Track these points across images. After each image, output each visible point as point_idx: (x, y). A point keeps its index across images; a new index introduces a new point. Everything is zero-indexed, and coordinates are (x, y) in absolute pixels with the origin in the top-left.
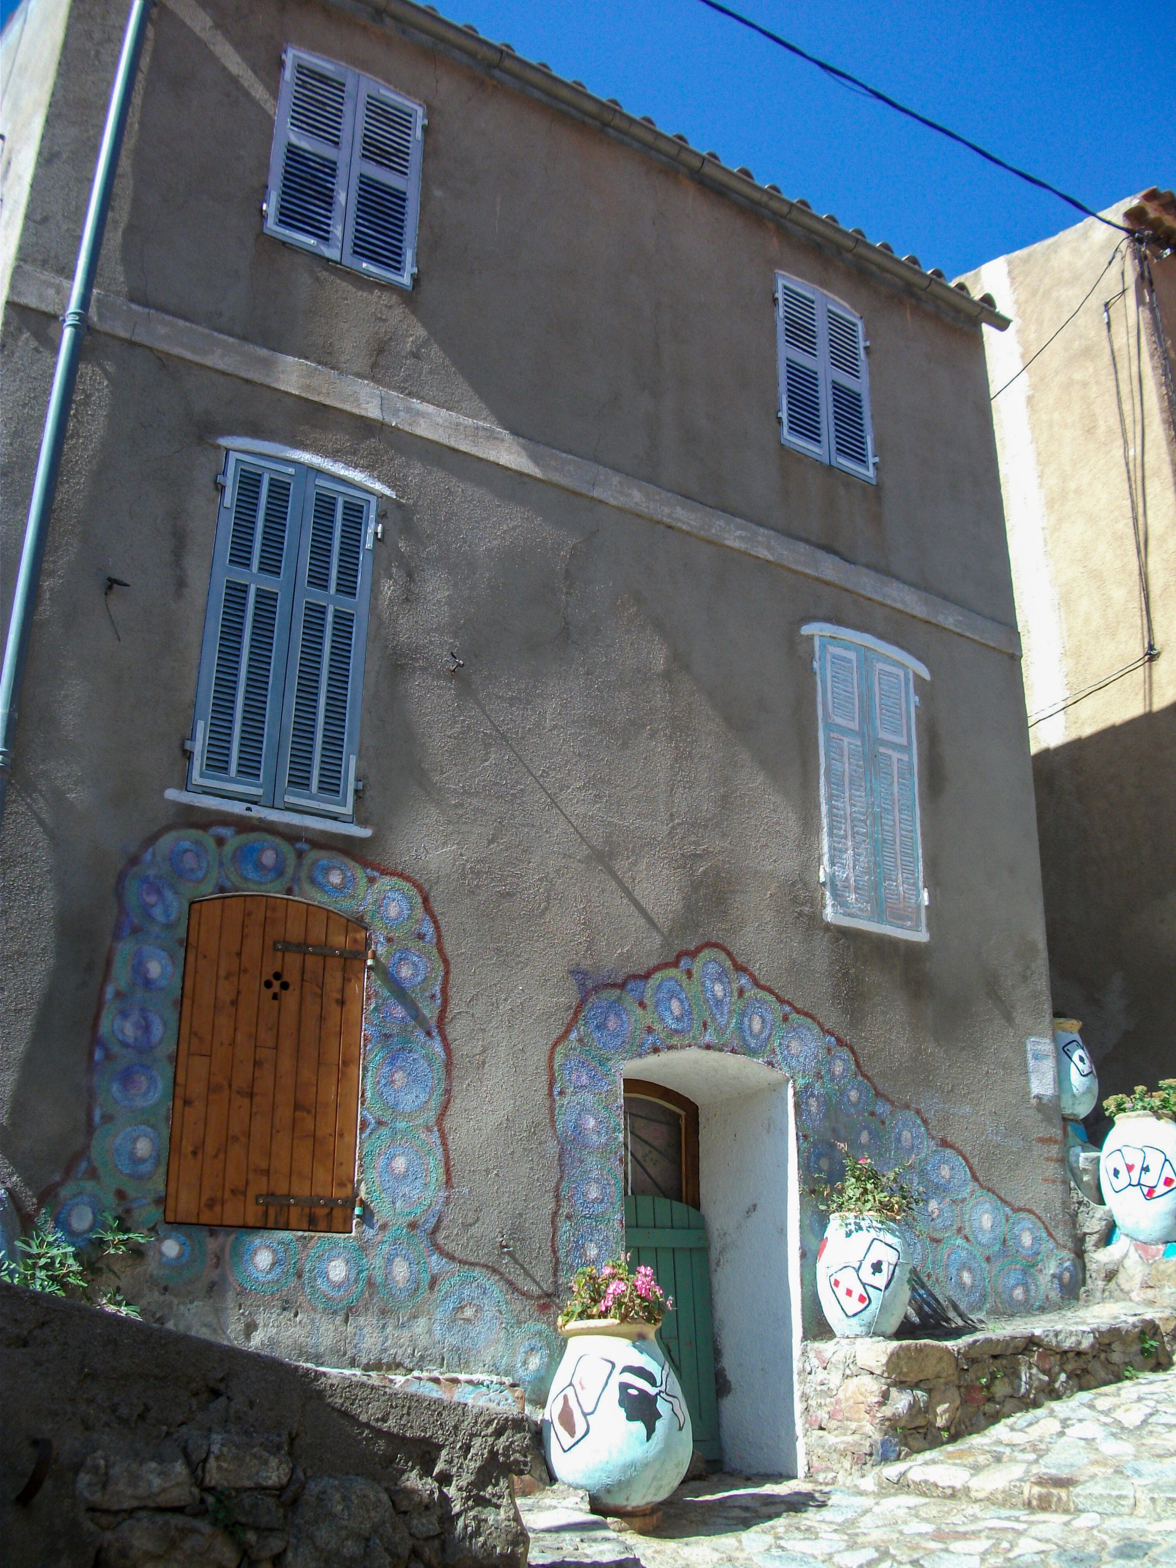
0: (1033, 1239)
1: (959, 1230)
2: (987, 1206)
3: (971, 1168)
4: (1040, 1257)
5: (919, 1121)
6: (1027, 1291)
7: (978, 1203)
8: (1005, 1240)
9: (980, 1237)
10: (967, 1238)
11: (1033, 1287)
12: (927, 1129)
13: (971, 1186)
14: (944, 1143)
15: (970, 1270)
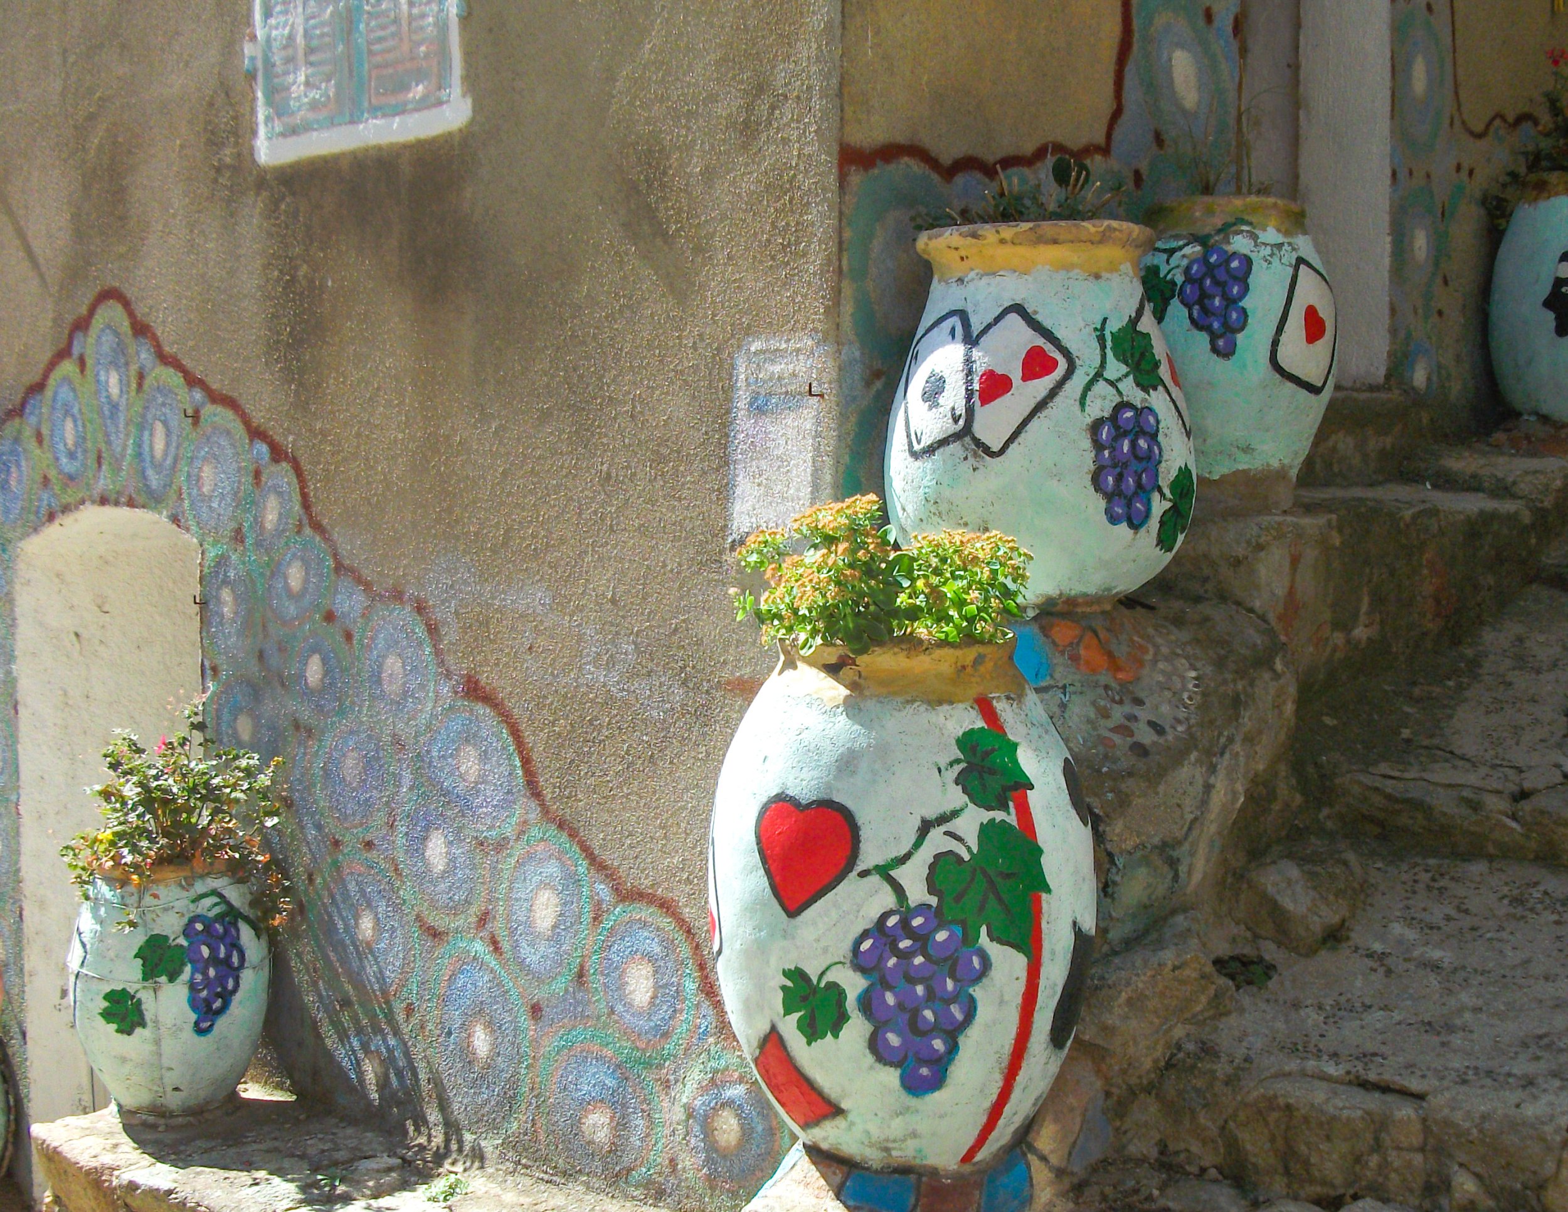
0: (657, 987)
1: (483, 919)
2: (552, 869)
3: (526, 762)
4: (669, 1047)
5: (420, 631)
6: (621, 1125)
7: (530, 857)
8: (581, 975)
9: (525, 950)
10: (495, 943)
11: (640, 1122)
12: (438, 653)
13: (525, 809)
14: (474, 690)
15: (492, 1026)
